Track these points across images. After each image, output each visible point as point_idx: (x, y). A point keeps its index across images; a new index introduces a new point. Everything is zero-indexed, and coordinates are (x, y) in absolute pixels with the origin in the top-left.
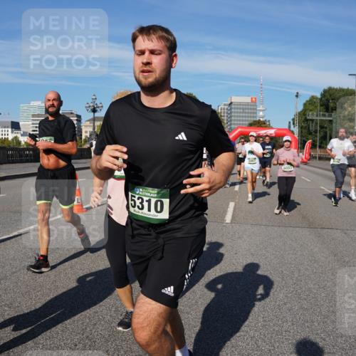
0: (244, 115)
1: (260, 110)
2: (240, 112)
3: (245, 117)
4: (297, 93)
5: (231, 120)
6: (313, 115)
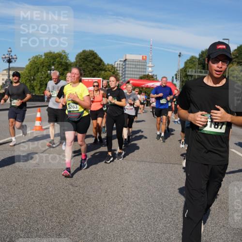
0: (136, 70)
1: (149, 67)
2: (133, 68)
3: (137, 71)
4: (180, 53)
5: (125, 74)
6: (192, 71)
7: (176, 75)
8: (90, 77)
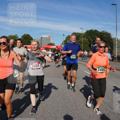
1: (52, 40)
2: (45, 41)
4: (64, 34)
5: (42, 43)
6: (69, 41)
7: (62, 43)
8: (27, 45)
